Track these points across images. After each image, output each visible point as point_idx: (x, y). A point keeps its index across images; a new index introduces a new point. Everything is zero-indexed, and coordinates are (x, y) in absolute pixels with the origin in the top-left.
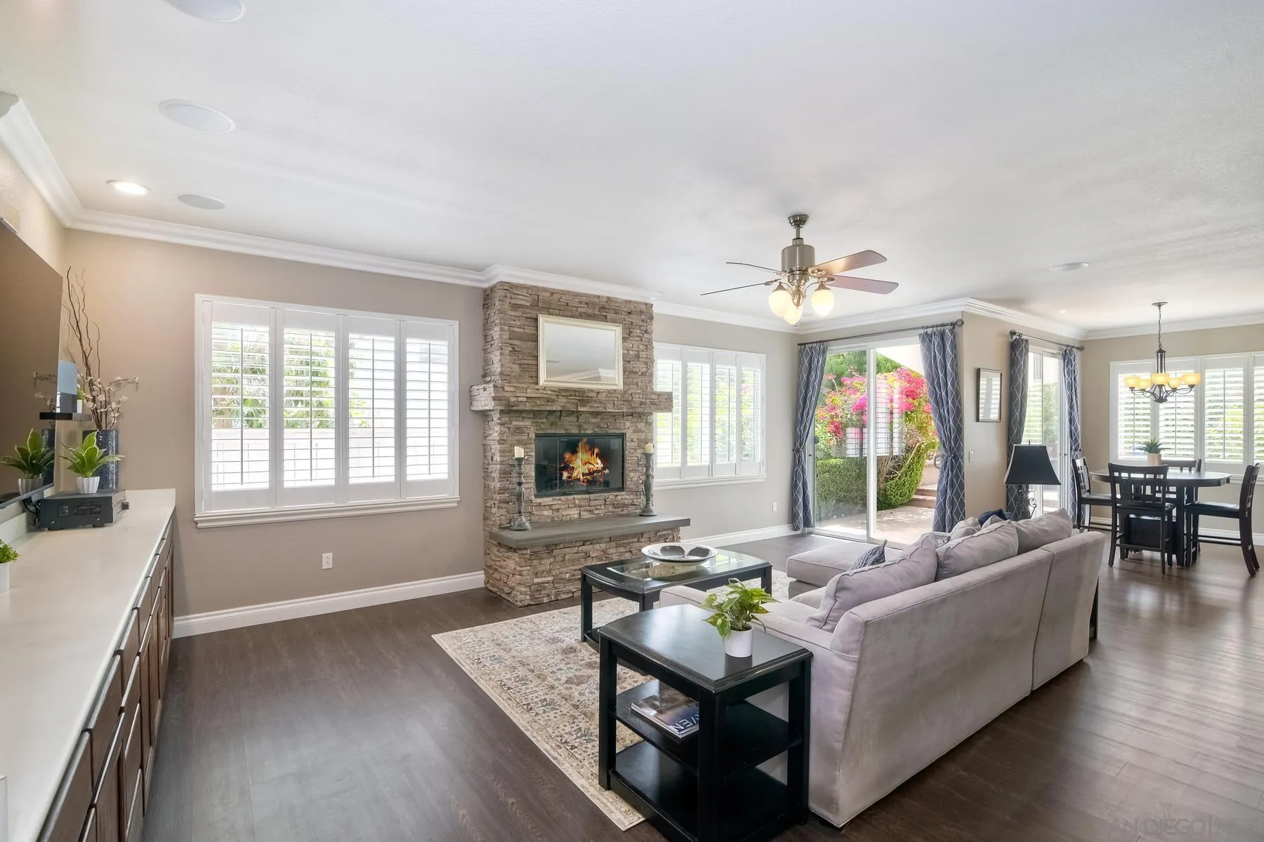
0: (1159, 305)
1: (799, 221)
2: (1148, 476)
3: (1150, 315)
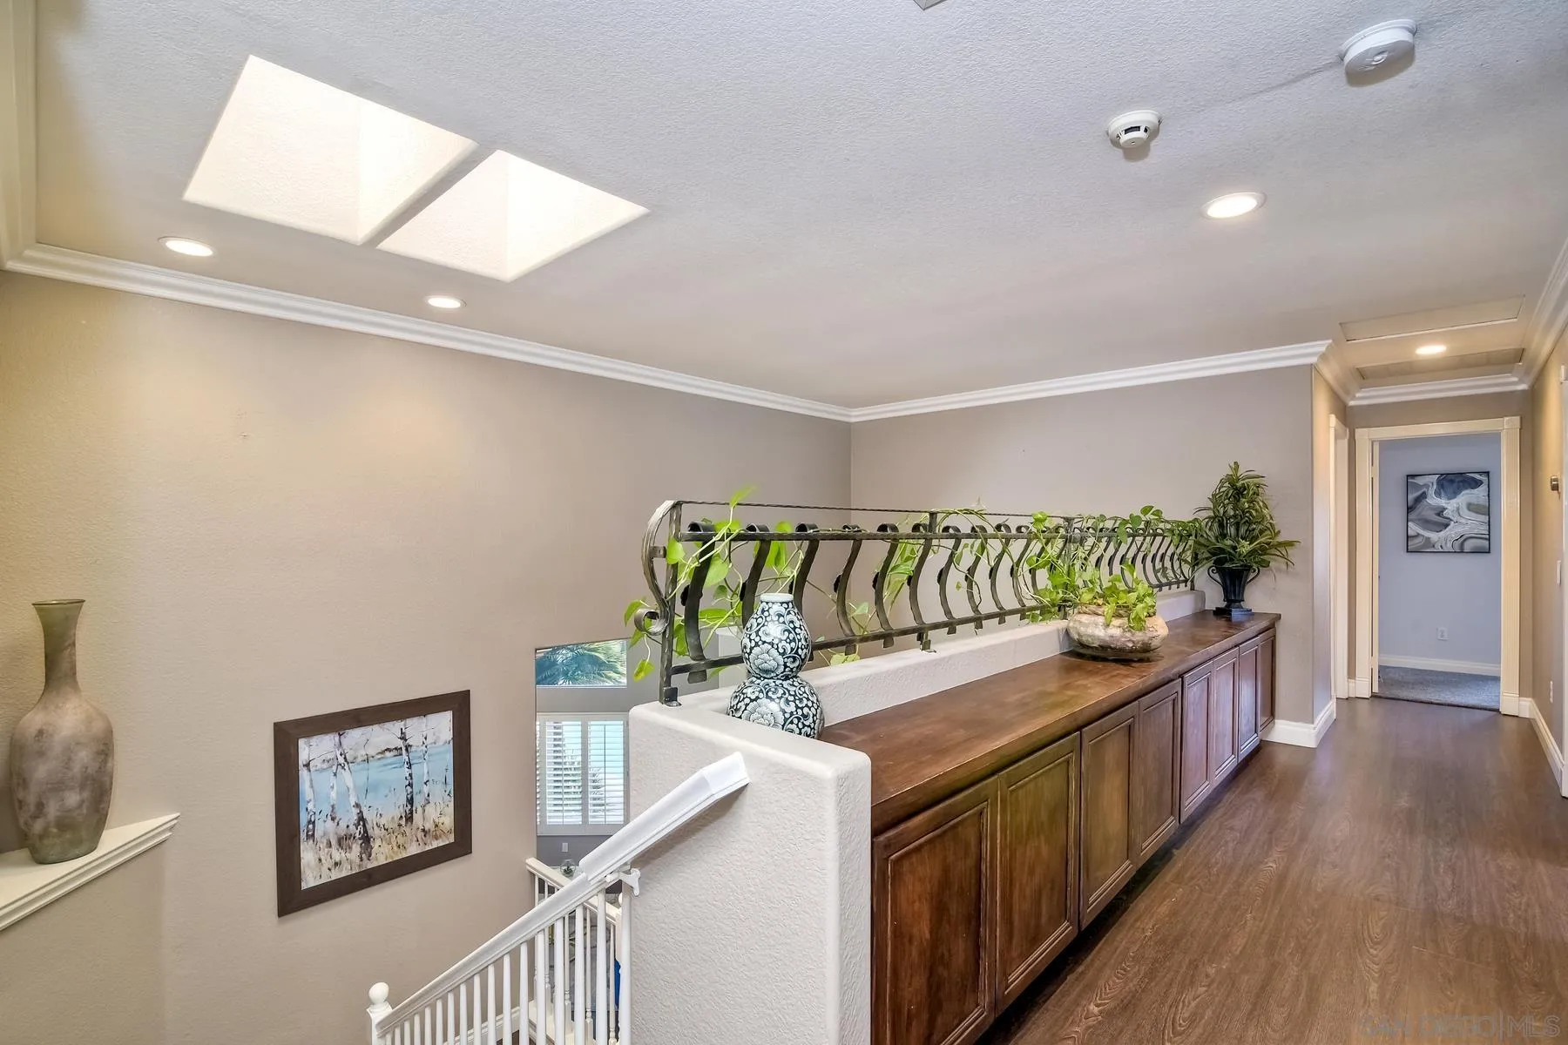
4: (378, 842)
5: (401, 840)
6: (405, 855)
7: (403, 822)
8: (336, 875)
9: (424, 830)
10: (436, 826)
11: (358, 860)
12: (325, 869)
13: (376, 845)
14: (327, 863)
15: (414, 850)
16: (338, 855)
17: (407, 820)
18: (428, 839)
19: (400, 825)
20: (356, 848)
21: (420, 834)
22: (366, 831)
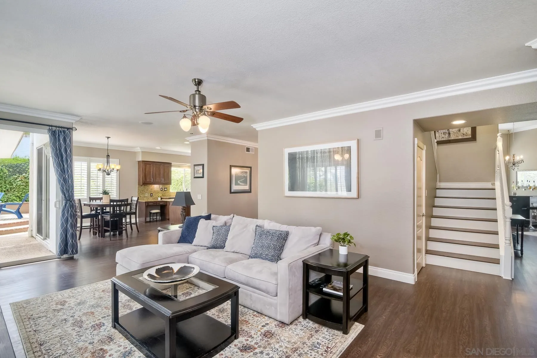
0: (108, 138)
1: (199, 83)
2: (118, 203)
3: (104, 141)
4: (452, 135)
5: (457, 135)
6: (458, 138)
7: (458, 131)
8: (443, 139)
9: (463, 134)
10: (466, 133)
11: (447, 138)
12: (440, 138)
13: (451, 135)
14: (441, 137)
15: (460, 137)
16: (443, 136)
17: (459, 131)
18: (464, 136)
19: (457, 132)
20: (447, 135)
21: (462, 135)
22: (449, 132)
